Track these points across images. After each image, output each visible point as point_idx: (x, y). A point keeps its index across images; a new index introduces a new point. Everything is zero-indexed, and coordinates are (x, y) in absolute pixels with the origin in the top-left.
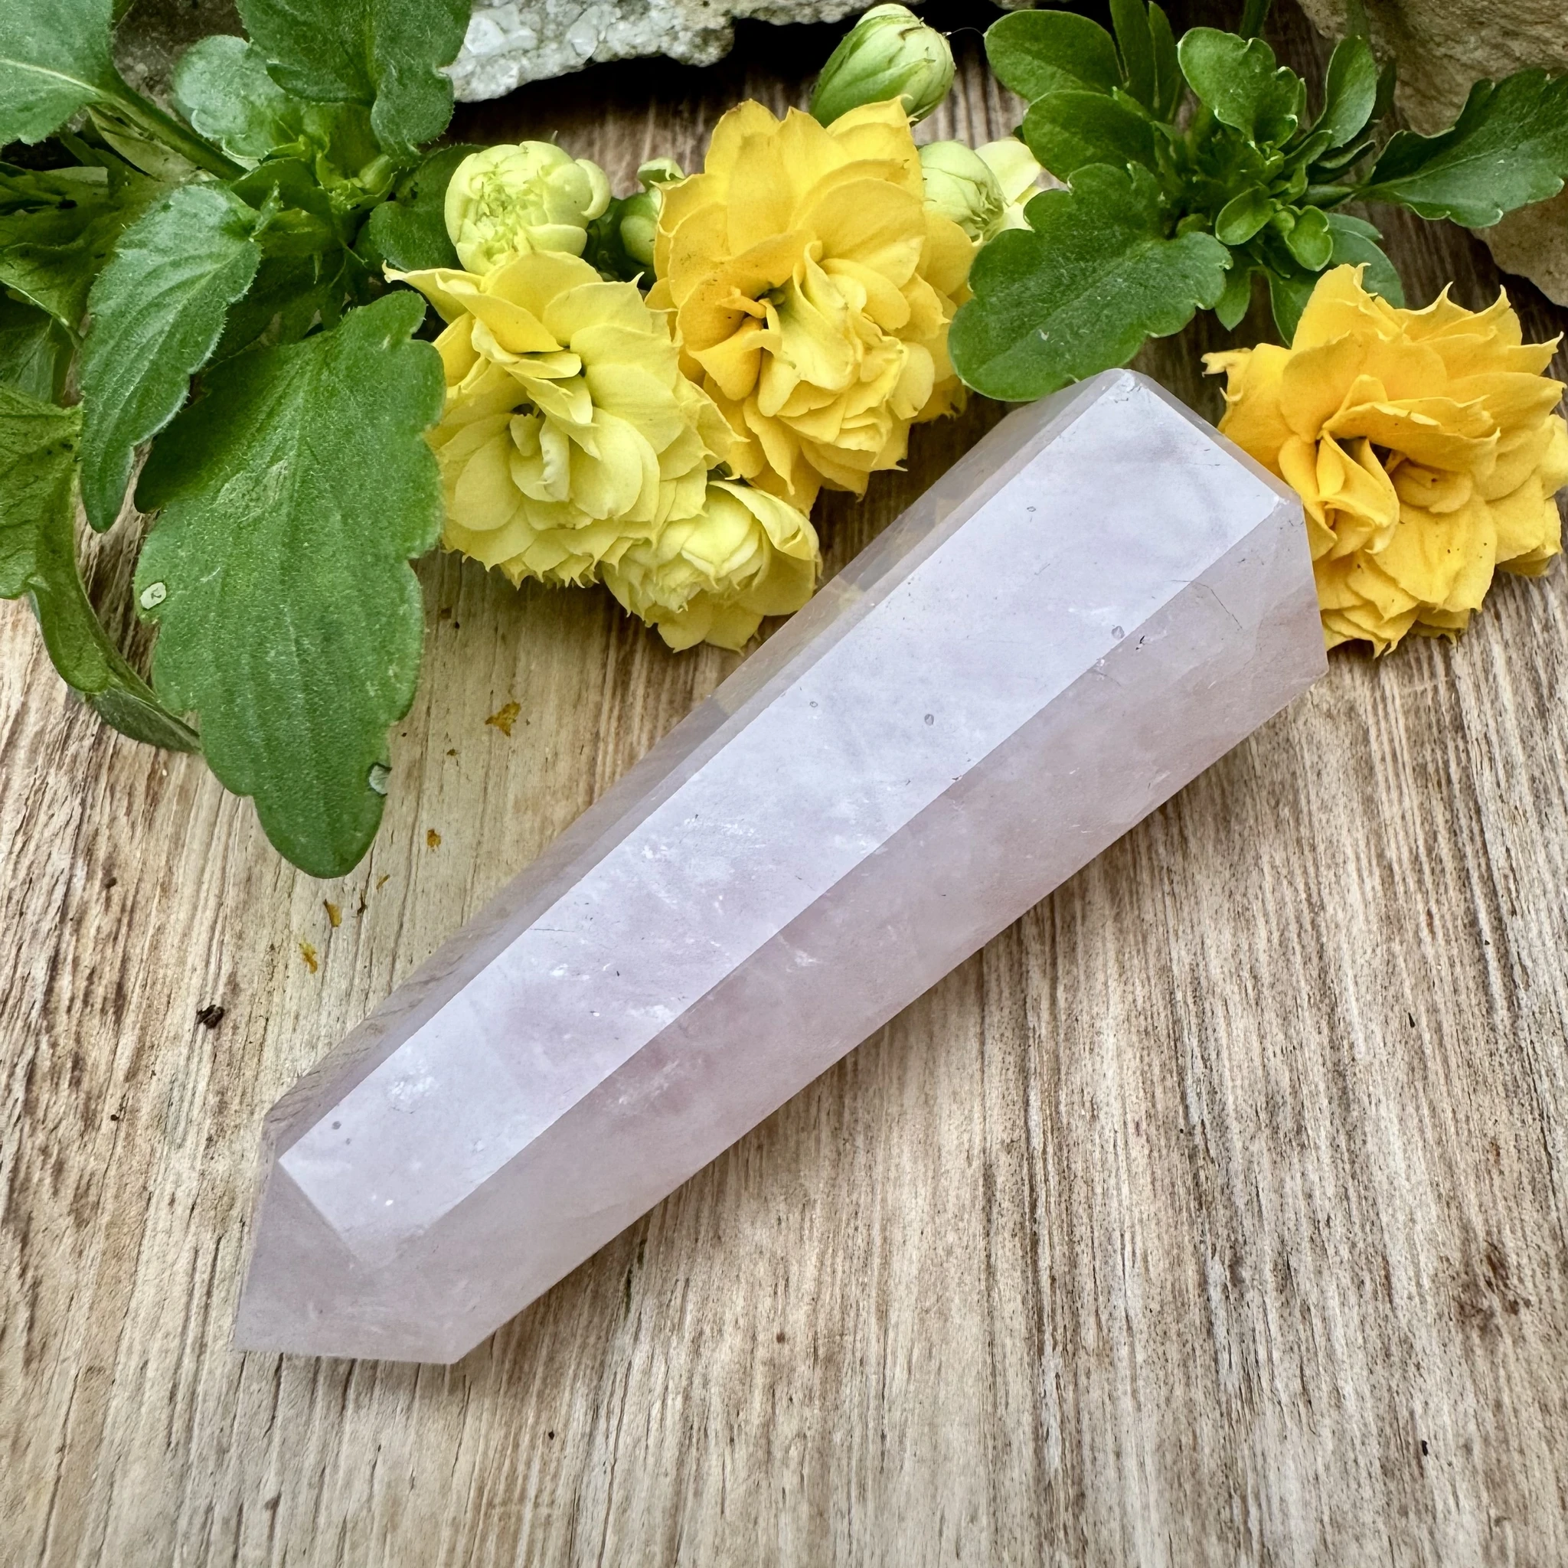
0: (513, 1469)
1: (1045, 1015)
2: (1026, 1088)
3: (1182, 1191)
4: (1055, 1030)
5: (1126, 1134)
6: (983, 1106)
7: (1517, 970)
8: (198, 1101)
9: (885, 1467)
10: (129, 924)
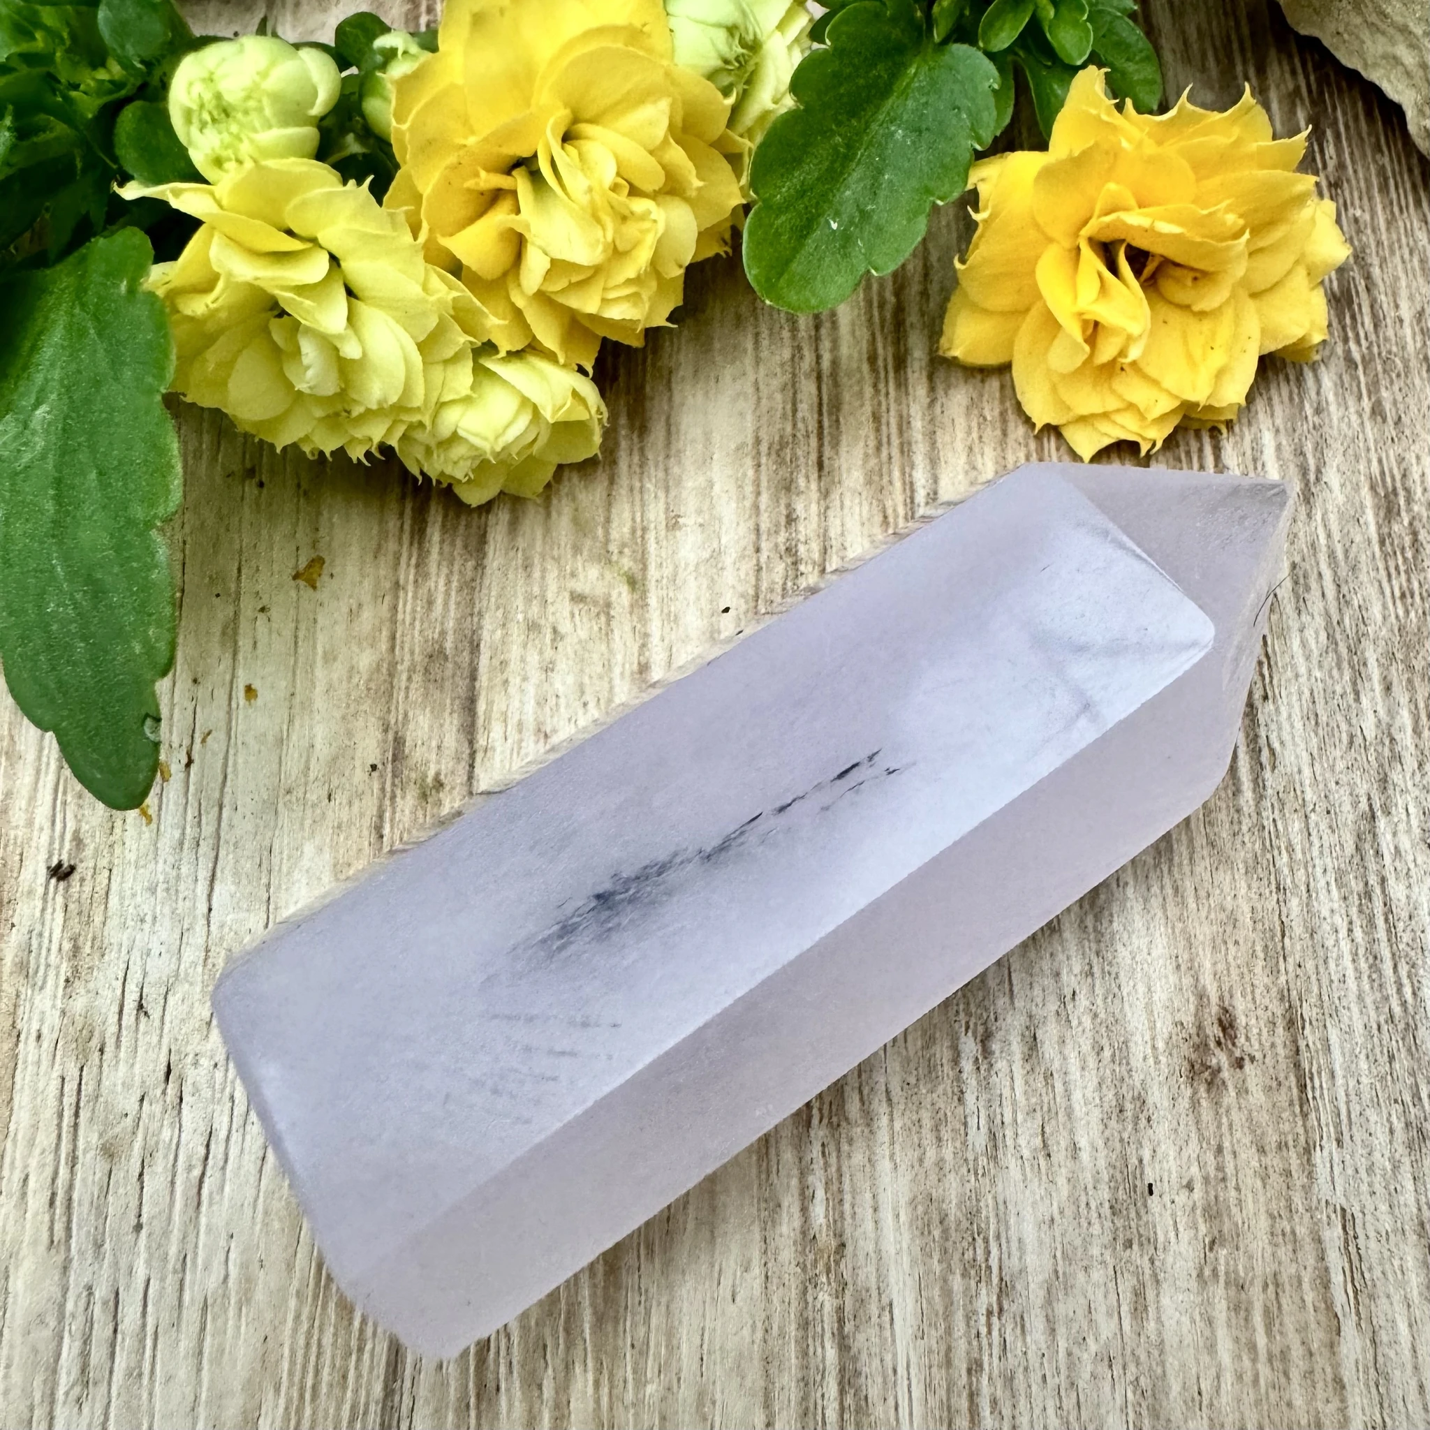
7: (1265, 753)
8: (55, 948)
9: (671, 1231)
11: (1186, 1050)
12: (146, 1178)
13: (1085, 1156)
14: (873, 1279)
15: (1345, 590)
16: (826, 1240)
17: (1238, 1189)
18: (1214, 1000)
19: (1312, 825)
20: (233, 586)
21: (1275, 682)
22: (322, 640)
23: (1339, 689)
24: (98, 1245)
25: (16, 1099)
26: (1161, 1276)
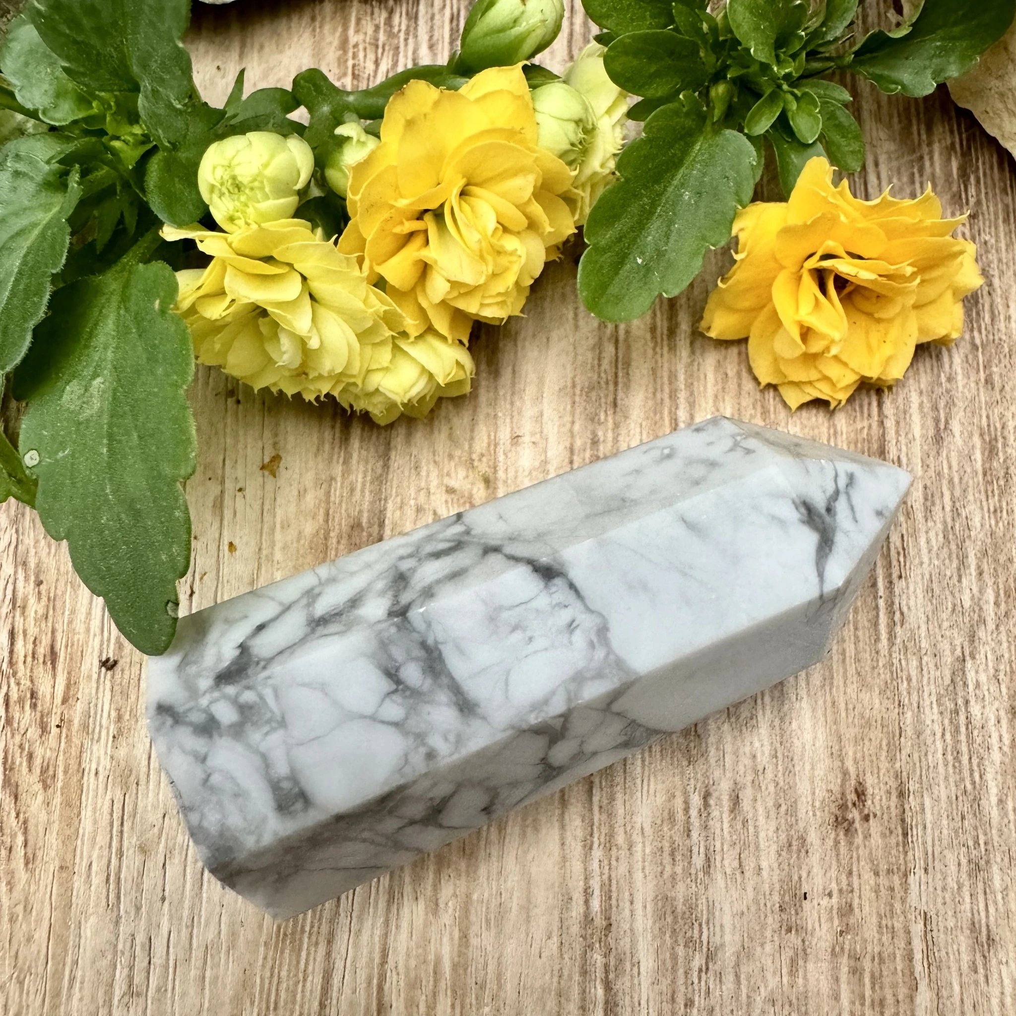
7: (898, 615)
8: (105, 715)
9: (502, 912)
10: (54, 609)
11: (834, 809)
12: (167, 866)
13: (765, 874)
14: (628, 946)
15: (958, 505)
16: (599, 922)
17: (860, 897)
18: (853, 776)
19: (924, 663)
20: (220, 472)
21: (907, 566)
22: (280, 513)
23: (948, 573)
24: (138, 909)
25: (83, 813)
26: (809, 950)
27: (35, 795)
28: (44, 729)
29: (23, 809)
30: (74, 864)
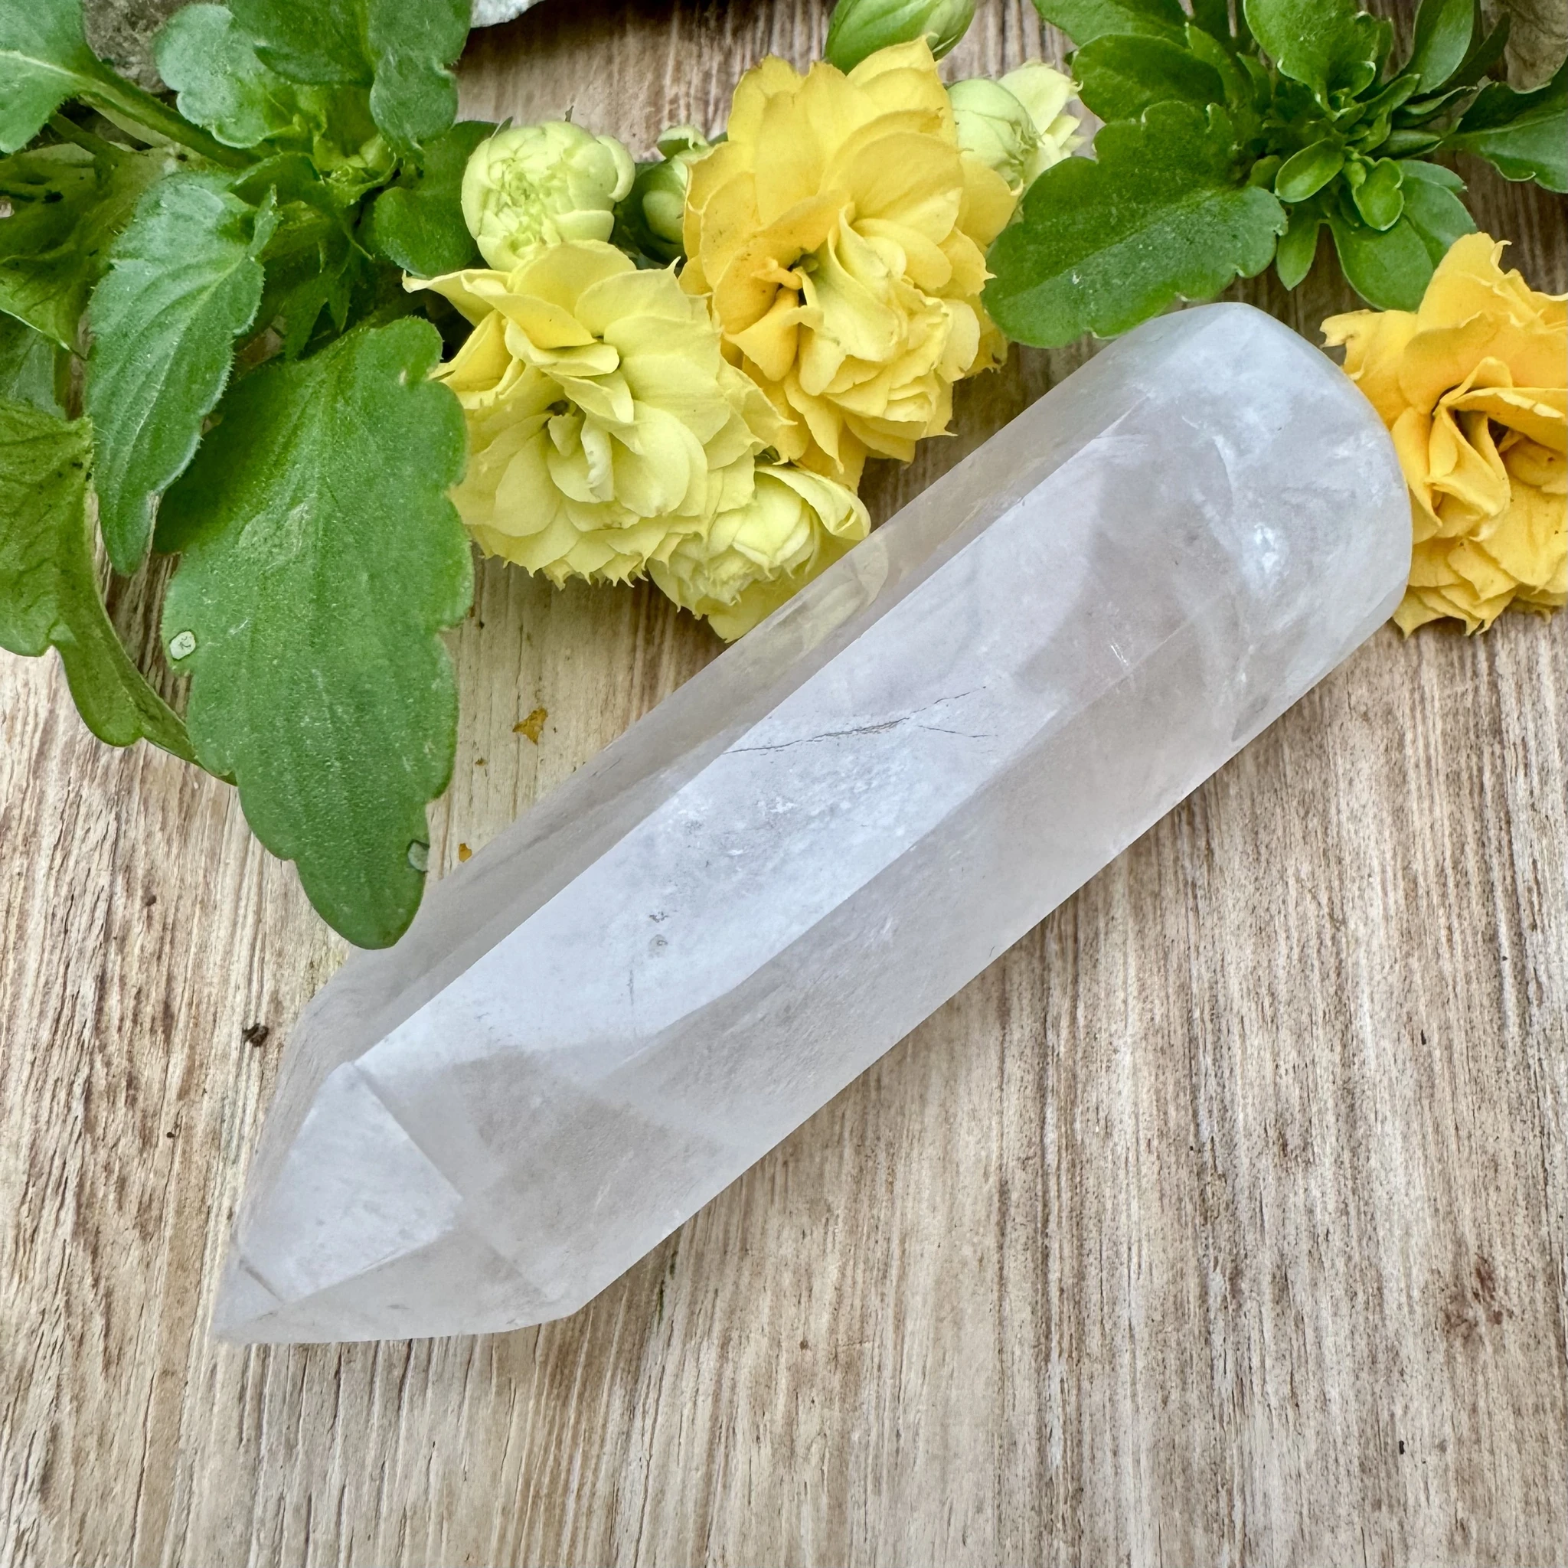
0: (557, 1462)
1: (1064, 1033)
2: (1043, 1105)
3: (1189, 1207)
4: (1073, 1048)
5: (1138, 1152)
6: (1001, 1123)
7: (1532, 988)
8: (249, 1119)
9: (899, 1463)
10: (172, 942)
11: (1443, 1301)
12: (343, 1376)
13: (1335, 1408)
14: (1111, 1527)
16: (1062, 1484)
17: (1492, 1452)
18: (1473, 1249)
21: (1544, 909)
24: (290, 1447)
25: (205, 1283)
26: (1410, 1541)
27: (127, 1249)
28: (146, 1139)
29: (105, 1273)
30: (187, 1368)
